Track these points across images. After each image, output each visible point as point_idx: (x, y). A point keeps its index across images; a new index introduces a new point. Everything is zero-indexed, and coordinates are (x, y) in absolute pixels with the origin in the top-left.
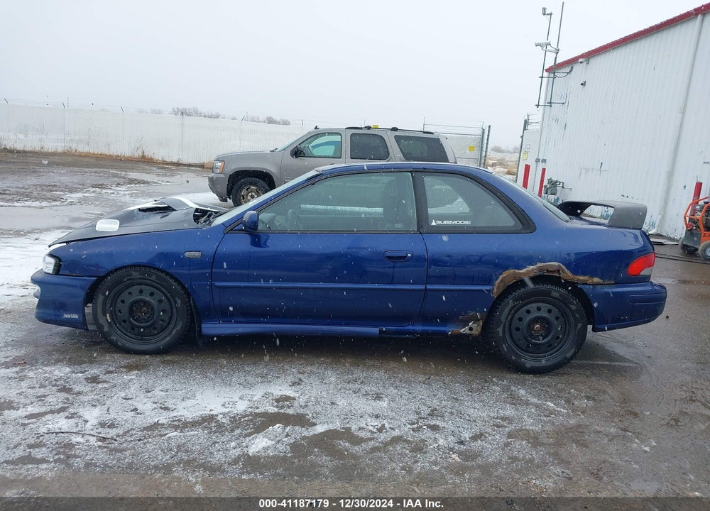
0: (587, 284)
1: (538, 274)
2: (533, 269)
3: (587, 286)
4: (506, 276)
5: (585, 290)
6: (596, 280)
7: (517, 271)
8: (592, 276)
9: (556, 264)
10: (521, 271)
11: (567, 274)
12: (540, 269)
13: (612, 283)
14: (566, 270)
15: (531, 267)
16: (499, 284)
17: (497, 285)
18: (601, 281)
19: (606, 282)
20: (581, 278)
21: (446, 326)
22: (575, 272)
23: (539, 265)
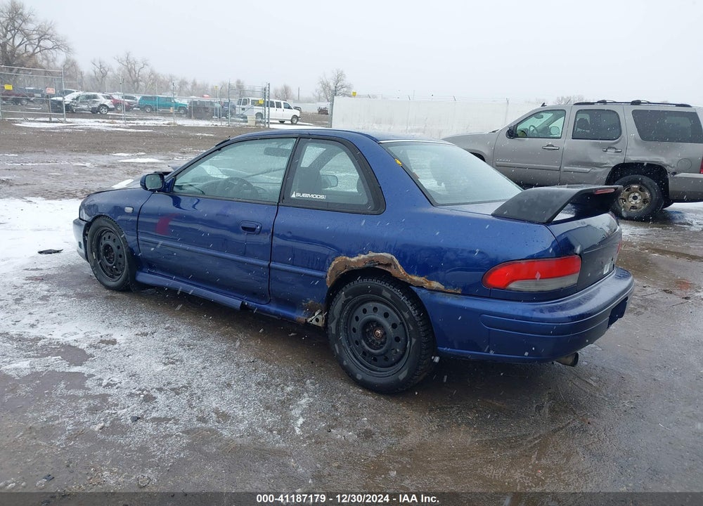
0: (422, 287)
1: (367, 265)
2: (364, 259)
3: (423, 291)
4: (339, 263)
5: (419, 294)
6: (435, 284)
7: (348, 258)
8: (431, 279)
9: (389, 255)
10: (353, 260)
11: (399, 271)
12: (371, 260)
13: (459, 292)
14: (399, 266)
15: (362, 256)
16: (331, 271)
17: (330, 272)
18: (442, 287)
19: (449, 290)
20: (416, 278)
21: (294, 312)
22: (408, 270)
23: (372, 254)
